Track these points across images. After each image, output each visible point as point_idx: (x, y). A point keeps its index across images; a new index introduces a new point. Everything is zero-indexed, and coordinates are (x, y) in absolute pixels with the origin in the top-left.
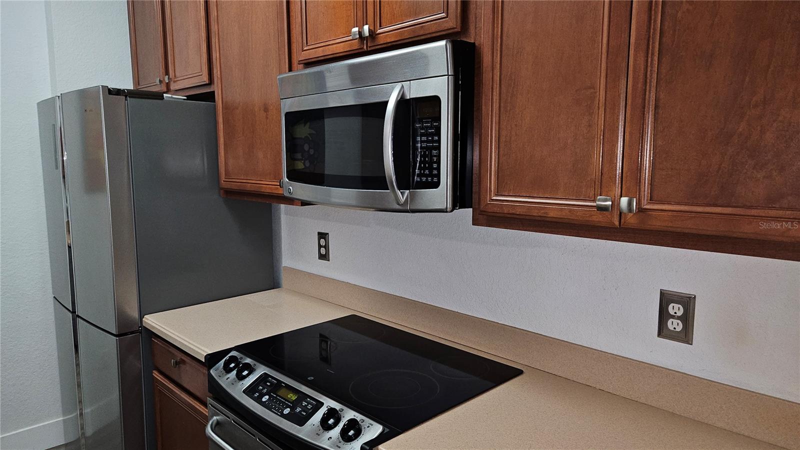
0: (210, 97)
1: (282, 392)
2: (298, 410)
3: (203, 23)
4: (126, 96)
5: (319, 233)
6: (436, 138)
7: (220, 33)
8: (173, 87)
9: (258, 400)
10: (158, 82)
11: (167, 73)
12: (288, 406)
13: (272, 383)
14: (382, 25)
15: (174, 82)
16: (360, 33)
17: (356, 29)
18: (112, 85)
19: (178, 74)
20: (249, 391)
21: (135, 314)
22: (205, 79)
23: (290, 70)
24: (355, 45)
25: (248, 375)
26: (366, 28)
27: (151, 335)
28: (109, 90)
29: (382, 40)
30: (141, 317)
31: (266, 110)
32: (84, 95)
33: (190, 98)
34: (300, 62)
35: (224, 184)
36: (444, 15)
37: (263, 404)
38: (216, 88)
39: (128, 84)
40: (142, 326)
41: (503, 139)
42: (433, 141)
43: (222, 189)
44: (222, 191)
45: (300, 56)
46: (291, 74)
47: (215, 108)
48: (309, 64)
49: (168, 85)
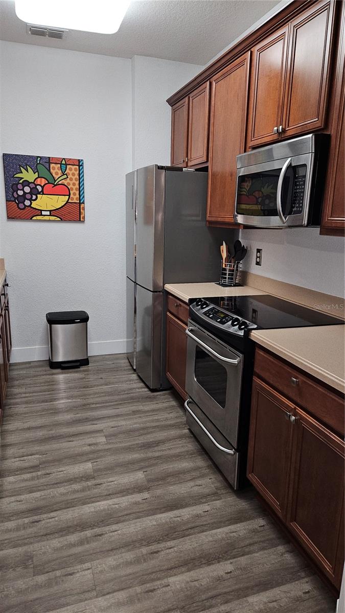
0: (205, 169)
1: (219, 314)
2: (224, 320)
3: (207, 126)
4: (165, 170)
5: (257, 249)
6: (303, 187)
7: (214, 132)
8: (190, 164)
9: (208, 316)
10: (182, 162)
11: (187, 156)
12: (220, 319)
13: (215, 311)
14: (290, 125)
15: (190, 161)
16: (277, 130)
17: (276, 128)
18: (160, 164)
19: (192, 157)
20: (205, 313)
21: (162, 284)
22: (204, 159)
23: (245, 152)
24: (275, 137)
25: (205, 307)
26: (281, 127)
27: (168, 293)
28: (158, 167)
29: (289, 133)
30: (164, 285)
31: (231, 175)
32: (146, 169)
33: (197, 170)
34: (250, 148)
35: (208, 219)
36: (317, 119)
37: (210, 318)
38: (209, 164)
39: (168, 164)
40: (164, 289)
41: (336, 187)
42: (302, 189)
43: (208, 221)
44: (207, 223)
45: (250, 144)
46: (246, 154)
47: (208, 175)
48: (254, 148)
49: (187, 163)
